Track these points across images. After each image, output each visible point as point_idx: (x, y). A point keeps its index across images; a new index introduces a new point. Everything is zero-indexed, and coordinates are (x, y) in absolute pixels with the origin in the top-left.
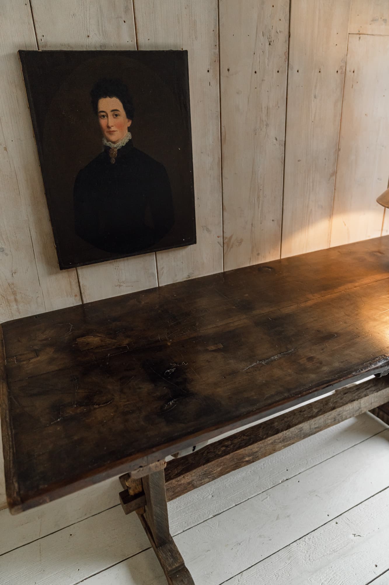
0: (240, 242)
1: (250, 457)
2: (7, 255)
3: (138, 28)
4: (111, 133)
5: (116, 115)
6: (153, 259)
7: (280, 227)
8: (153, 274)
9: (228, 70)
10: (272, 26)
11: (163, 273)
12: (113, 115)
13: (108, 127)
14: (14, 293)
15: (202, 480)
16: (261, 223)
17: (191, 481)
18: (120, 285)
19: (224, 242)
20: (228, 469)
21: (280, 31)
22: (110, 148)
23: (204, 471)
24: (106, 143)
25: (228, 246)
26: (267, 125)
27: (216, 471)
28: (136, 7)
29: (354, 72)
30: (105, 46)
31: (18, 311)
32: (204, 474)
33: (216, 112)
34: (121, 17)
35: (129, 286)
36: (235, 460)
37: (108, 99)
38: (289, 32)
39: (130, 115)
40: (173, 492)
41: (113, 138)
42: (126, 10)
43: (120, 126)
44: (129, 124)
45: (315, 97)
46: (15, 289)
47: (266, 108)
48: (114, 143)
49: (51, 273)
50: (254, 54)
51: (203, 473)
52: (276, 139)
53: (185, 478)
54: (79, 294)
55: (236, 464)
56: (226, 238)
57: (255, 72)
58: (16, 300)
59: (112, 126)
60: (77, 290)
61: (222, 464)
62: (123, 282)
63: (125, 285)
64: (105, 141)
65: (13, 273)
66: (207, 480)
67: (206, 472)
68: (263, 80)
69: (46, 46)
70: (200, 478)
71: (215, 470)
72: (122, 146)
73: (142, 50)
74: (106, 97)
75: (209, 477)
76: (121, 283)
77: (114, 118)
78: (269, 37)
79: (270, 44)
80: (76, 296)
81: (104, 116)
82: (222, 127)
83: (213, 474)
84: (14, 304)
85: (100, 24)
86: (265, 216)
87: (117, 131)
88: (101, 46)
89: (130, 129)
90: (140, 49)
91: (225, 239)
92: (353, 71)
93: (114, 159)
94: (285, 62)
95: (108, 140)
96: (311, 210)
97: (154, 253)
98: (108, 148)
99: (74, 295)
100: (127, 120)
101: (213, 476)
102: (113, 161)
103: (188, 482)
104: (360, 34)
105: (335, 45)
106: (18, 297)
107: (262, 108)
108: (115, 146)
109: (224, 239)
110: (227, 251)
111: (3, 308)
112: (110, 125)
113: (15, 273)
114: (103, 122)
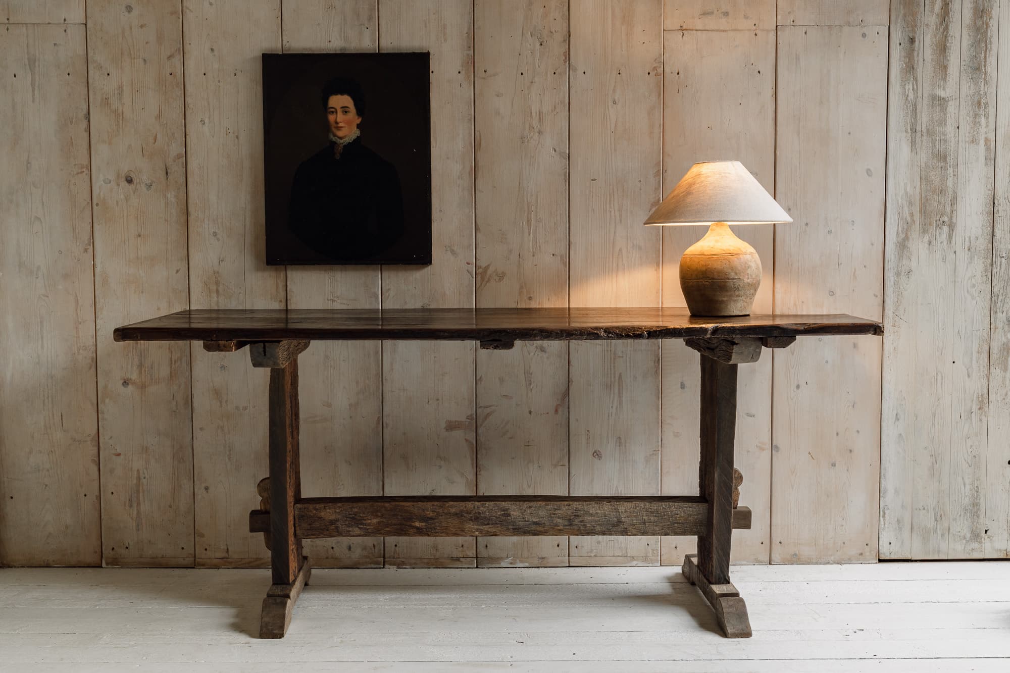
0: (502, 276)
1: (422, 522)
2: (218, 240)
3: (380, 33)
4: (339, 128)
5: (346, 112)
6: (378, 276)
7: (566, 266)
9: (485, 71)
10: (544, 26)
11: (389, 295)
12: (343, 112)
13: (337, 123)
14: (217, 283)
15: (349, 527)
16: (534, 256)
17: (335, 520)
18: (333, 300)
19: (477, 272)
20: (389, 528)
21: (555, 31)
22: (335, 143)
23: (352, 513)
24: (332, 139)
25: (483, 279)
26: (540, 132)
27: (369, 521)
28: (380, 15)
29: (678, 74)
30: (345, 49)
31: (218, 303)
32: (353, 518)
33: (469, 115)
34: (364, 25)
35: (344, 304)
36: (399, 517)
37: (339, 97)
38: (569, 32)
39: (360, 112)
40: (310, 525)
41: (340, 134)
42: (370, 18)
43: (349, 123)
44: (359, 121)
45: (615, 102)
46: (219, 279)
47: (538, 114)
48: (341, 138)
49: (258, 269)
50: (520, 54)
51: (351, 515)
52: (555, 151)
53: (326, 510)
54: (284, 301)
55: (401, 524)
56: (480, 267)
57: (522, 74)
58: (217, 291)
59: (341, 122)
60: (283, 294)
61: (379, 514)
62: (338, 297)
63: (339, 301)
64: (332, 136)
65: (221, 261)
66: (357, 530)
67: (355, 515)
68: (532, 82)
69: (289, 49)
70: (348, 522)
71: (368, 519)
72: (349, 143)
73: (383, 52)
74: (337, 95)
75: (360, 526)
76: (335, 297)
77: (344, 114)
78: (539, 36)
79: (541, 45)
80: (281, 301)
81: (333, 112)
82: (476, 132)
83: (365, 524)
84: (214, 295)
85: (343, 30)
86: (540, 247)
87: (345, 127)
88: (341, 50)
89: (358, 126)
90: (381, 52)
91: (479, 269)
92: (677, 72)
93: (339, 155)
94: (565, 62)
95: (335, 135)
96: (620, 250)
97: (380, 266)
98: (334, 144)
99: (279, 299)
100: (357, 117)
101: (365, 529)
102: (338, 157)
103: (330, 519)
104: (683, 30)
105: (642, 43)
106: (221, 288)
107: (531, 113)
108: (342, 141)
109: (477, 268)
110: (482, 284)
111: (203, 297)
112: (338, 120)
113: (222, 261)
114: (331, 118)
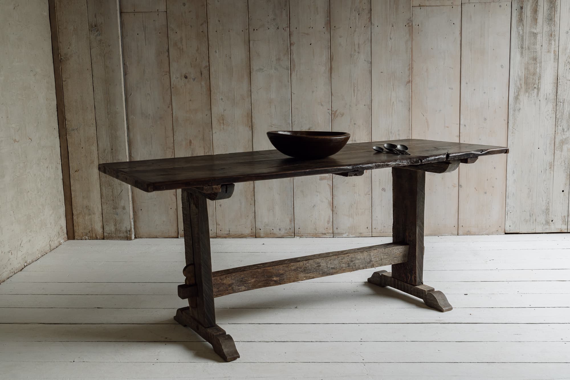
0: (342, 114)
1: (278, 277)
2: (223, 101)
7: (370, 110)
8: (289, 124)
9: (335, 27)
10: (360, 7)
15: (239, 286)
16: (356, 105)
17: (231, 284)
18: (271, 126)
19: (332, 113)
20: (259, 283)
21: (365, 8)
23: (241, 278)
25: (334, 116)
26: (358, 53)
27: (250, 281)
29: (418, 25)
32: (241, 281)
33: (328, 46)
36: (265, 276)
38: (371, 8)
40: (218, 289)
45: (391, 39)
46: (224, 118)
47: (358, 44)
50: (350, 19)
51: (240, 279)
52: (365, 60)
55: (266, 280)
57: (351, 27)
58: (223, 123)
61: (255, 276)
66: (243, 288)
67: (242, 279)
68: (355, 31)
70: (238, 284)
75: (245, 285)
78: (358, 11)
79: (359, 15)
80: (250, 127)
83: (248, 283)
86: (359, 102)
94: (369, 22)
96: (393, 103)
101: (248, 286)
103: (229, 283)
104: (420, 6)
105: (403, 13)
107: (355, 44)
109: (332, 111)
110: (334, 119)
